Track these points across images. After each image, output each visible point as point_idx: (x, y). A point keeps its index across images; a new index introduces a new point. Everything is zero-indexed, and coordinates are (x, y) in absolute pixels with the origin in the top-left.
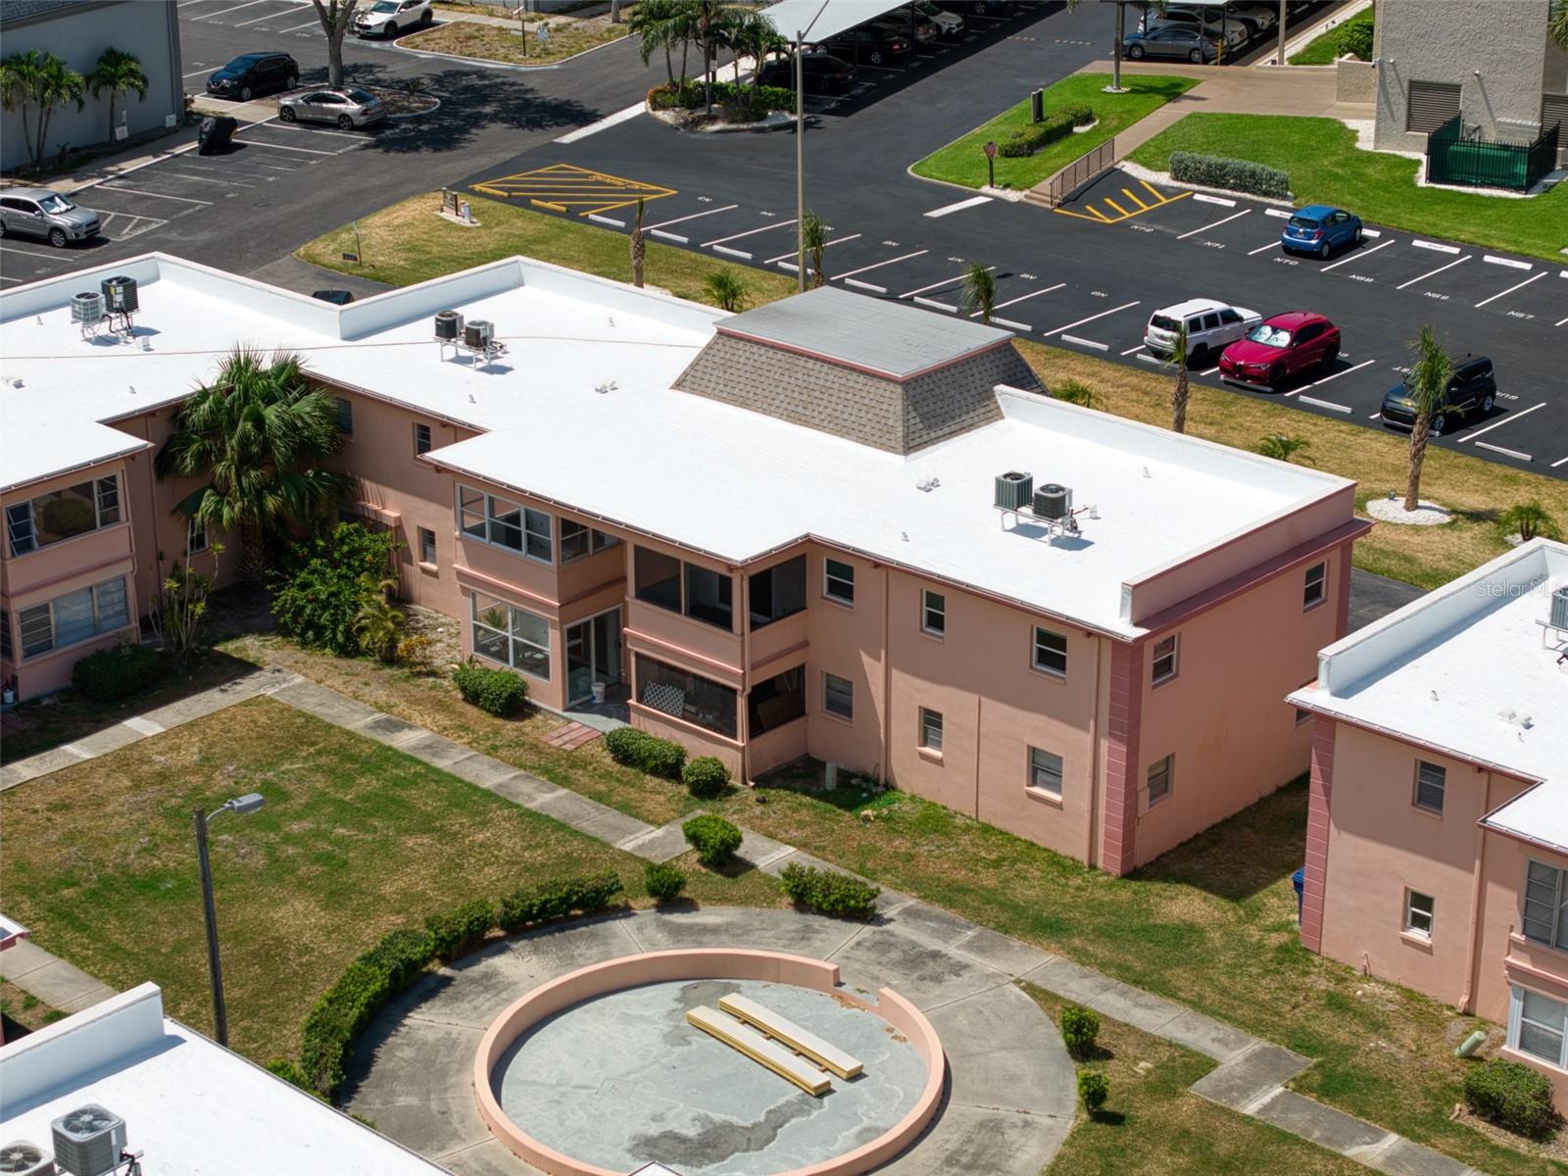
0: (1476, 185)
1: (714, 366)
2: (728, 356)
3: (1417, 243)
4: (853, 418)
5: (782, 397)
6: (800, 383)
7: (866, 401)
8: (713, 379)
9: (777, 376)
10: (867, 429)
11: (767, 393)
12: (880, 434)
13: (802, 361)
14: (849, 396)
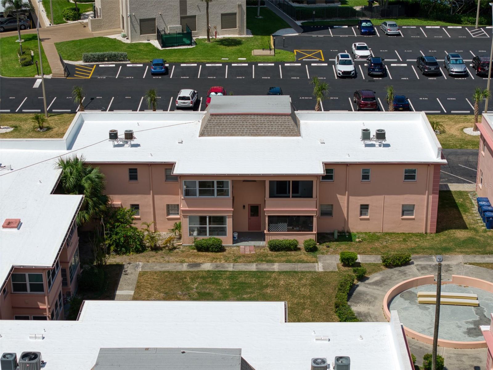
0: (177, 46)
1: (214, 126)
2: (218, 121)
3: (182, 65)
4: (277, 130)
5: (246, 129)
6: (251, 123)
7: (279, 123)
8: (216, 130)
9: (241, 123)
10: (284, 131)
11: (239, 130)
12: (289, 132)
13: (249, 117)
14: (272, 123)
